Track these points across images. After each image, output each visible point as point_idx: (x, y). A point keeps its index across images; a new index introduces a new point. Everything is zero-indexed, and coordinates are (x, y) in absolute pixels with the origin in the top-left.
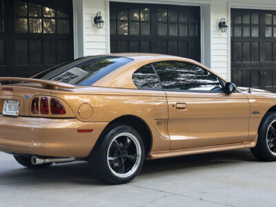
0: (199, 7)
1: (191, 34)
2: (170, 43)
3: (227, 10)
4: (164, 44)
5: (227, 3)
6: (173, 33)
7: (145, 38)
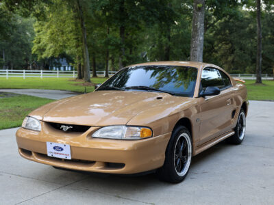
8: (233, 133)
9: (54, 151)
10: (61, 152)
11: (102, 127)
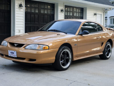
0: (54, 4)
1: (52, 13)
2: (45, 16)
3: (64, 6)
4: (43, 16)
5: (64, 3)
6: (46, 12)
7: (36, 13)
8: (102, 53)
9: (11, 54)
10: (13, 54)
11: (29, 45)
